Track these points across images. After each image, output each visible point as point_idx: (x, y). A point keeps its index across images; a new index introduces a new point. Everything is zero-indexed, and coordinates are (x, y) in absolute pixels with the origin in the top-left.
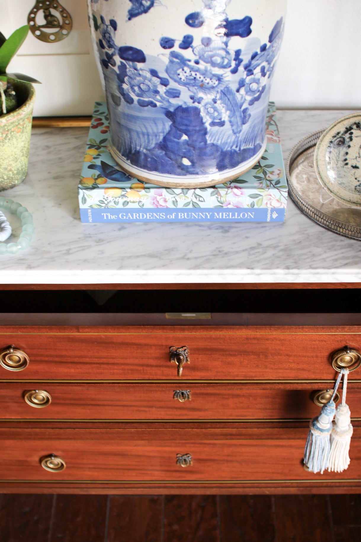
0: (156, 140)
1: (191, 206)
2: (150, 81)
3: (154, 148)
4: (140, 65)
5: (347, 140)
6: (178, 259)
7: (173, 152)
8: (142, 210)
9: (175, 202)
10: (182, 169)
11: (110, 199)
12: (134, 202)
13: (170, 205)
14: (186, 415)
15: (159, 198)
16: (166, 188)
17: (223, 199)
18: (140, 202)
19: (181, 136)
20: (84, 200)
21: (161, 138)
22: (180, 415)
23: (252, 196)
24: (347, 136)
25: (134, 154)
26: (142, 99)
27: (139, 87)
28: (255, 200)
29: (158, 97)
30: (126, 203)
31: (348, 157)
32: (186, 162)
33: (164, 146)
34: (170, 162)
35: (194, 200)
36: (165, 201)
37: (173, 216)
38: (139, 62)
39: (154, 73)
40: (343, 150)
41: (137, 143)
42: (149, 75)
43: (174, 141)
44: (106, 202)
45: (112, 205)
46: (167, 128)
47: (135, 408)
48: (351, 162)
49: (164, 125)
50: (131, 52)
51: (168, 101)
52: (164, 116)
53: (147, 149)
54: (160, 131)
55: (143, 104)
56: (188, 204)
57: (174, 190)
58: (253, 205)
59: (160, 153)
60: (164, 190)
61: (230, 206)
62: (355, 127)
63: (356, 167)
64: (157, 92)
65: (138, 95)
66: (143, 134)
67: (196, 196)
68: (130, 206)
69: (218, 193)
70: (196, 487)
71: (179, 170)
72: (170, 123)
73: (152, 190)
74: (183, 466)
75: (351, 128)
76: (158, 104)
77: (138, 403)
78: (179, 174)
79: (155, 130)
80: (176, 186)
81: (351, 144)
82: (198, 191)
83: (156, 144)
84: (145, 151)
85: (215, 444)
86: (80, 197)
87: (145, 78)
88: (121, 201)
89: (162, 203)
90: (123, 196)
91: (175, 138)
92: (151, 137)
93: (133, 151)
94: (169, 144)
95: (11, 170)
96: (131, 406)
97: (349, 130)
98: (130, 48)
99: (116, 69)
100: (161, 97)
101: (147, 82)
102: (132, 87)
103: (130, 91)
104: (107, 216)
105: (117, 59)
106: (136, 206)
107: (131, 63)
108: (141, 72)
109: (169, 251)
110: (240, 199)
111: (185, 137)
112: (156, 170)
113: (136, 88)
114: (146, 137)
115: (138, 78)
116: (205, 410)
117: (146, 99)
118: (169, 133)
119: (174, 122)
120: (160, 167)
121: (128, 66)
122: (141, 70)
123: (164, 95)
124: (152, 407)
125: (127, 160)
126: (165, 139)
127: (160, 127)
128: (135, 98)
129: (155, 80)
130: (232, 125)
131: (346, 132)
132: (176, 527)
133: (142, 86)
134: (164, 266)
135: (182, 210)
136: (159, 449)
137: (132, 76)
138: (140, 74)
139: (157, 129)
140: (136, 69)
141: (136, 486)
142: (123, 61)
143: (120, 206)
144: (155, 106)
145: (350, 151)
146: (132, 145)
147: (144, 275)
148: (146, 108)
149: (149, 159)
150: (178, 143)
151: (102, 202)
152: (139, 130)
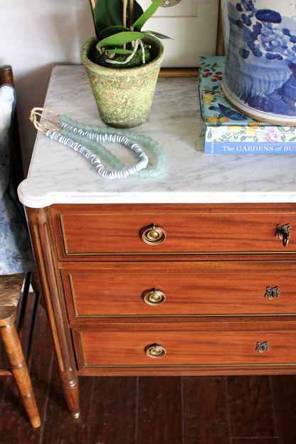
0: (276, 86)
2: (281, 38)
3: (273, 93)
4: (274, 25)
6: (289, 183)
7: (288, 97)
8: (256, 144)
9: (283, 138)
10: (294, 110)
11: (231, 134)
12: (250, 137)
13: (279, 140)
14: (272, 310)
15: (271, 134)
16: (278, 126)
18: (255, 137)
20: (210, 135)
21: (281, 85)
22: (267, 310)
25: (253, 98)
26: (270, 53)
27: (270, 43)
29: (286, 52)
30: (244, 138)
33: (281, 92)
34: (285, 104)
36: (276, 137)
37: (279, 149)
38: (275, 22)
39: (286, 32)
41: (258, 89)
42: (281, 33)
43: (291, 88)
44: (227, 137)
45: (232, 140)
46: (288, 77)
47: (232, 305)
49: (286, 74)
50: (268, 14)
51: (294, 55)
52: (287, 68)
53: (266, 94)
54: (281, 78)
55: (269, 57)
56: (293, 139)
57: (285, 128)
59: (277, 97)
60: (276, 128)
64: (285, 47)
65: (268, 50)
66: (265, 82)
68: (247, 140)
70: (267, 369)
72: (291, 73)
73: (266, 127)
74: (260, 352)
76: (284, 57)
77: (234, 301)
78: (291, 115)
79: (277, 79)
80: (287, 124)
83: (275, 90)
84: (263, 95)
85: (289, 334)
86: (207, 133)
87: (277, 36)
88: (240, 136)
89: (273, 138)
90: (243, 132)
91: (292, 85)
92: (271, 85)
93: (252, 96)
94: (287, 90)
95: (141, 111)
96: (228, 303)
98: (269, 11)
99: (251, 28)
100: (288, 51)
101: (278, 39)
102: (263, 44)
103: (261, 46)
104: (226, 149)
105: (254, 20)
106: (251, 140)
107: (267, 23)
108: (274, 31)
109: (281, 177)
112: (271, 111)
113: (267, 44)
114: (267, 84)
115: (270, 36)
116: (288, 306)
117: (274, 53)
118: (288, 81)
119: (295, 72)
120: (275, 109)
121: (263, 26)
122: (275, 29)
123: (291, 50)
124: (246, 304)
125: (245, 103)
126: (284, 85)
127: (282, 76)
128: (264, 52)
129: (287, 38)
132: (238, 402)
133: (273, 42)
134: (279, 189)
135: (288, 145)
136: (245, 338)
137: (266, 34)
138: (273, 33)
139: (279, 78)
140: (270, 28)
141: (219, 368)
142: (260, 22)
143: (239, 140)
144: (282, 59)
146: (252, 91)
147: (265, 196)
148: (272, 61)
149: (266, 103)
150: (294, 89)
151: (224, 137)
152: (262, 78)
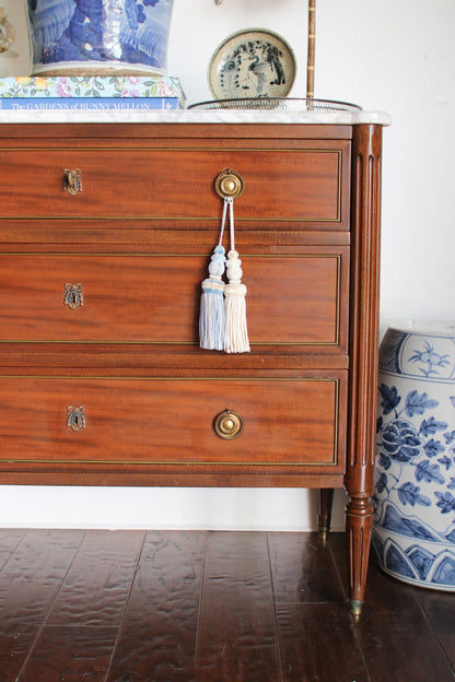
1: (92, 95)
5: (237, 63)
8: (48, 99)
9: (78, 91)
10: (85, 55)
11: (20, 87)
12: (41, 90)
13: (73, 94)
15: (63, 86)
16: (70, 76)
17: (121, 87)
18: (47, 90)
19: (84, 19)
21: (68, 23)
23: (148, 84)
24: (236, 59)
28: (150, 88)
30: (34, 91)
31: (238, 79)
32: (88, 47)
35: (95, 88)
36: (69, 89)
37: (75, 107)
40: (234, 73)
44: (16, 91)
45: (21, 94)
46: (73, 12)
48: (242, 84)
54: (67, 15)
56: (89, 92)
57: (77, 78)
58: (147, 92)
59: (67, 41)
60: (68, 78)
61: (127, 96)
62: (241, 50)
63: (246, 88)
66: (53, 25)
67: (97, 83)
68: (38, 95)
69: (116, 81)
71: (82, 56)
73: (58, 78)
74: (74, 429)
75: (239, 52)
78: (82, 60)
80: (79, 72)
81: (240, 67)
82: (98, 79)
88: (30, 89)
89: (66, 91)
90: (32, 84)
94: (74, 29)
96: (15, 317)
97: (237, 53)
104: (16, 107)
106: (43, 95)
110: (136, 87)
111: (87, 20)
116: (98, 324)
119: (78, 5)
124: (41, 319)
127: (67, 11)
130: (129, 17)
131: (235, 56)
135: (84, 100)
136: (47, 395)
143: (28, 95)
145: (240, 73)
150: (81, 27)
151: (12, 90)
152: (50, 23)
